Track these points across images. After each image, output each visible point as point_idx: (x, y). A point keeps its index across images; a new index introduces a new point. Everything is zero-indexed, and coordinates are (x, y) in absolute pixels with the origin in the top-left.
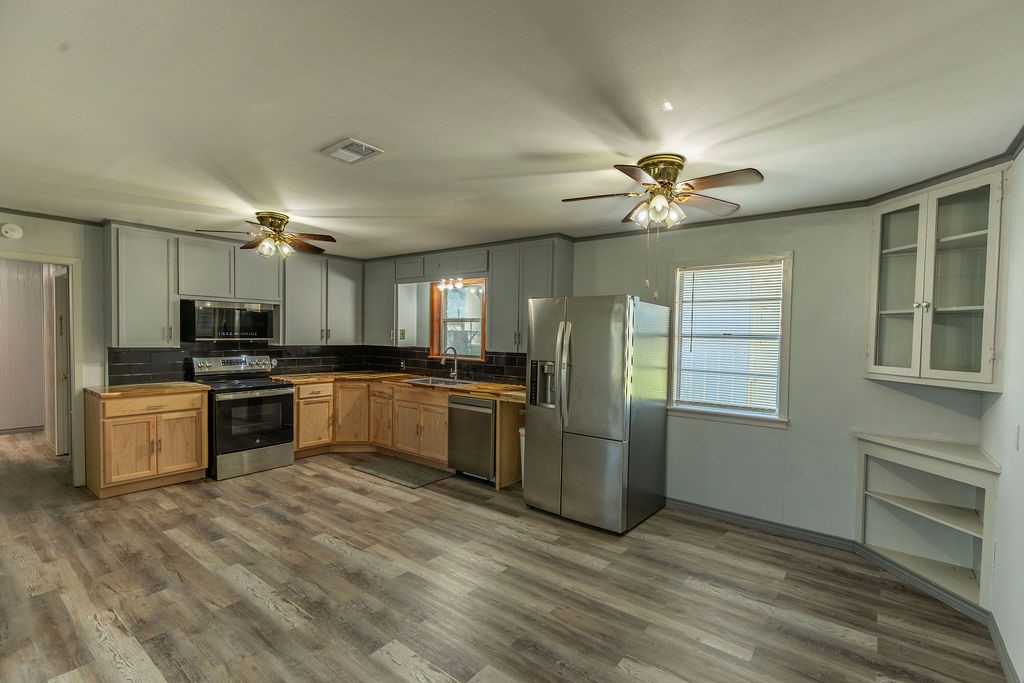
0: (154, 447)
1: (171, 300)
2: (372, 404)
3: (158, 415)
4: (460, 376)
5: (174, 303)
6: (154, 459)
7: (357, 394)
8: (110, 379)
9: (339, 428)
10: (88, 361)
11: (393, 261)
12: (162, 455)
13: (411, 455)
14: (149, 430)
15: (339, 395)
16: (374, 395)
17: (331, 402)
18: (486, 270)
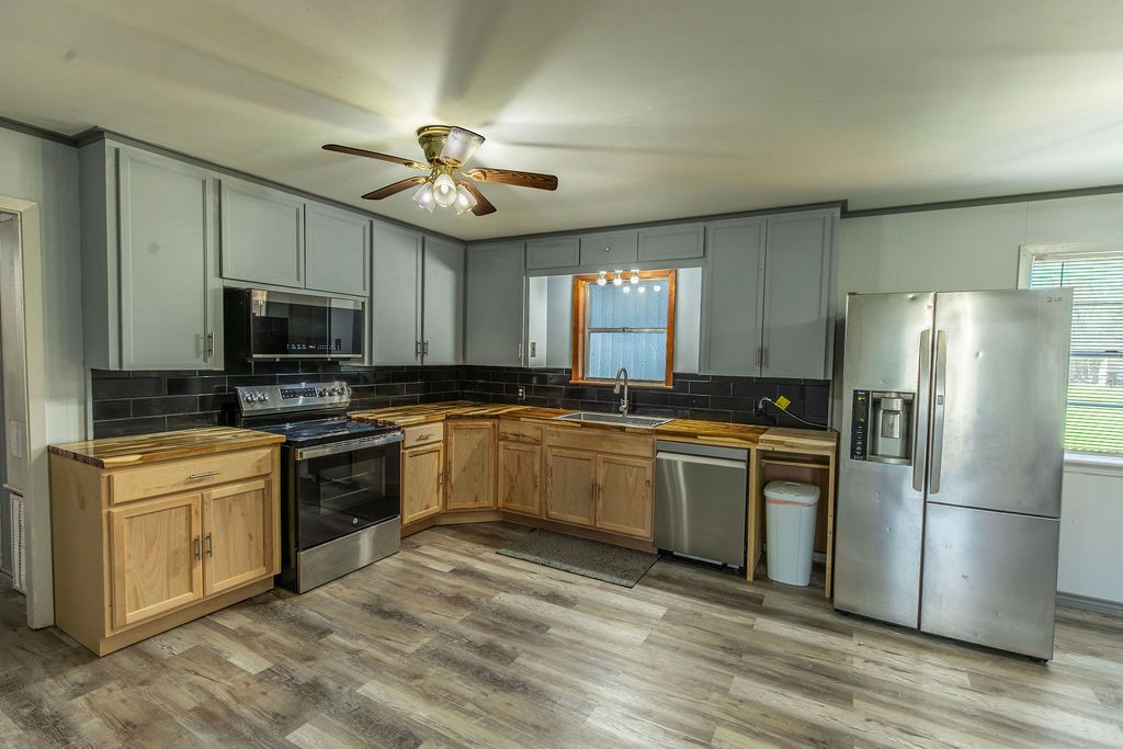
0: (199, 549)
1: (210, 287)
2: (501, 451)
3: (205, 492)
4: (633, 410)
5: (215, 290)
6: (198, 569)
7: (477, 437)
8: (95, 426)
9: (452, 487)
10: (55, 395)
11: (522, 243)
12: (211, 562)
13: (582, 529)
14: (189, 519)
15: (453, 439)
16: (506, 439)
17: (442, 452)
18: (701, 257)
